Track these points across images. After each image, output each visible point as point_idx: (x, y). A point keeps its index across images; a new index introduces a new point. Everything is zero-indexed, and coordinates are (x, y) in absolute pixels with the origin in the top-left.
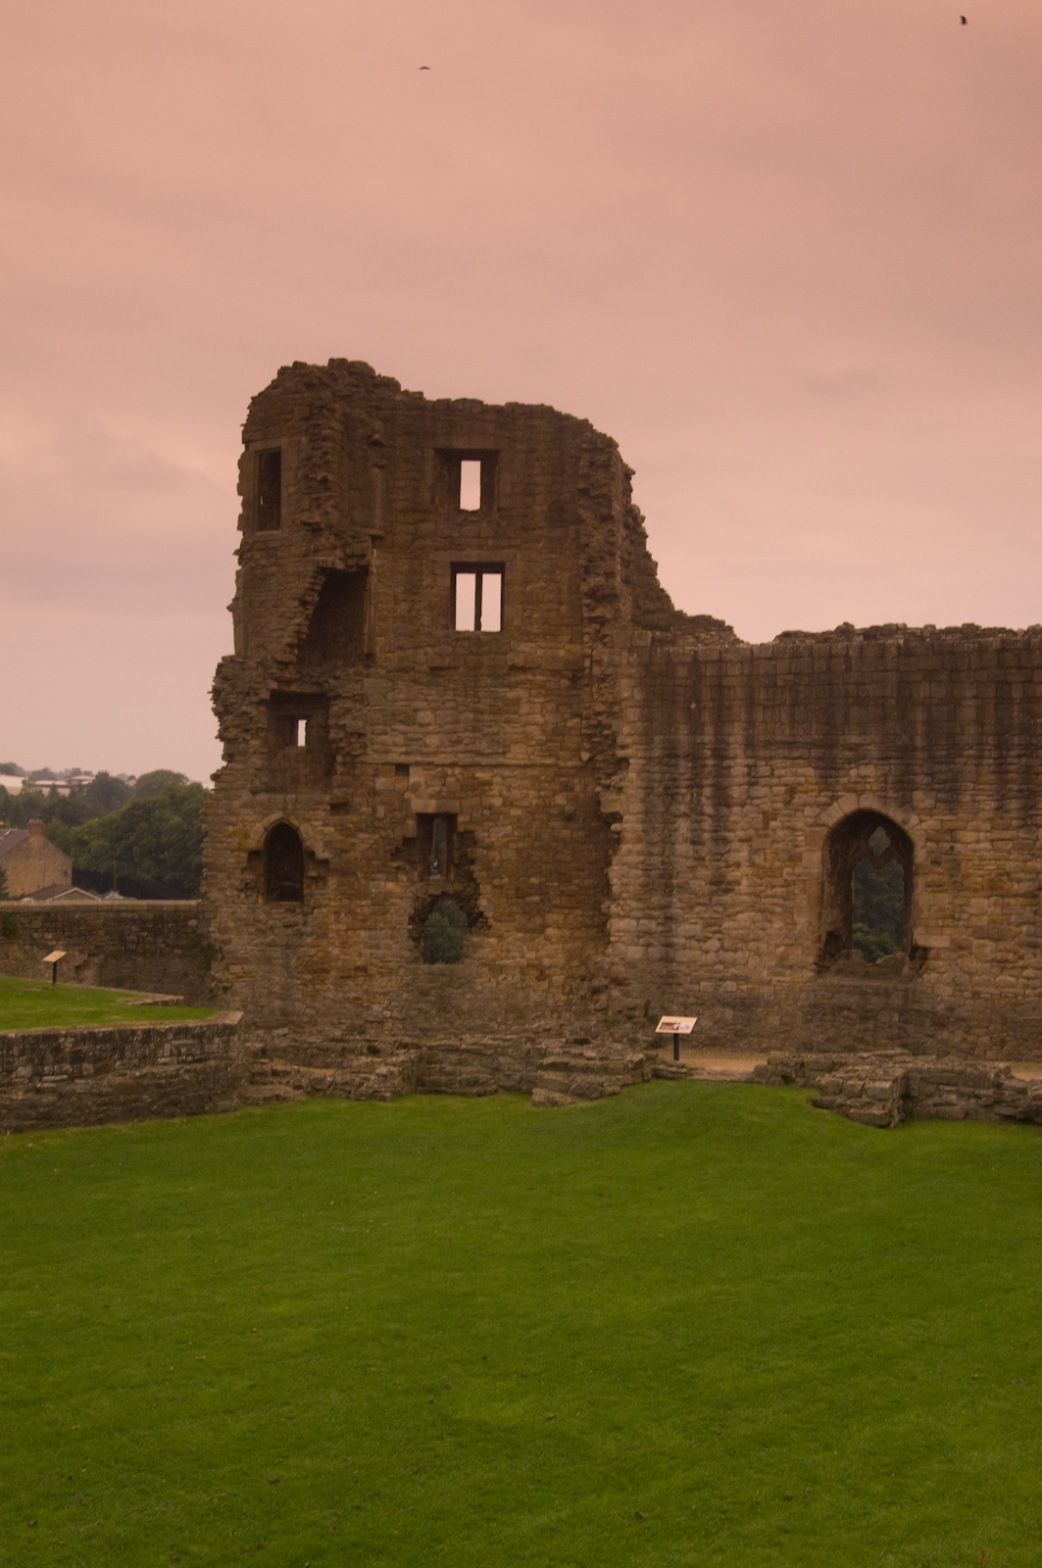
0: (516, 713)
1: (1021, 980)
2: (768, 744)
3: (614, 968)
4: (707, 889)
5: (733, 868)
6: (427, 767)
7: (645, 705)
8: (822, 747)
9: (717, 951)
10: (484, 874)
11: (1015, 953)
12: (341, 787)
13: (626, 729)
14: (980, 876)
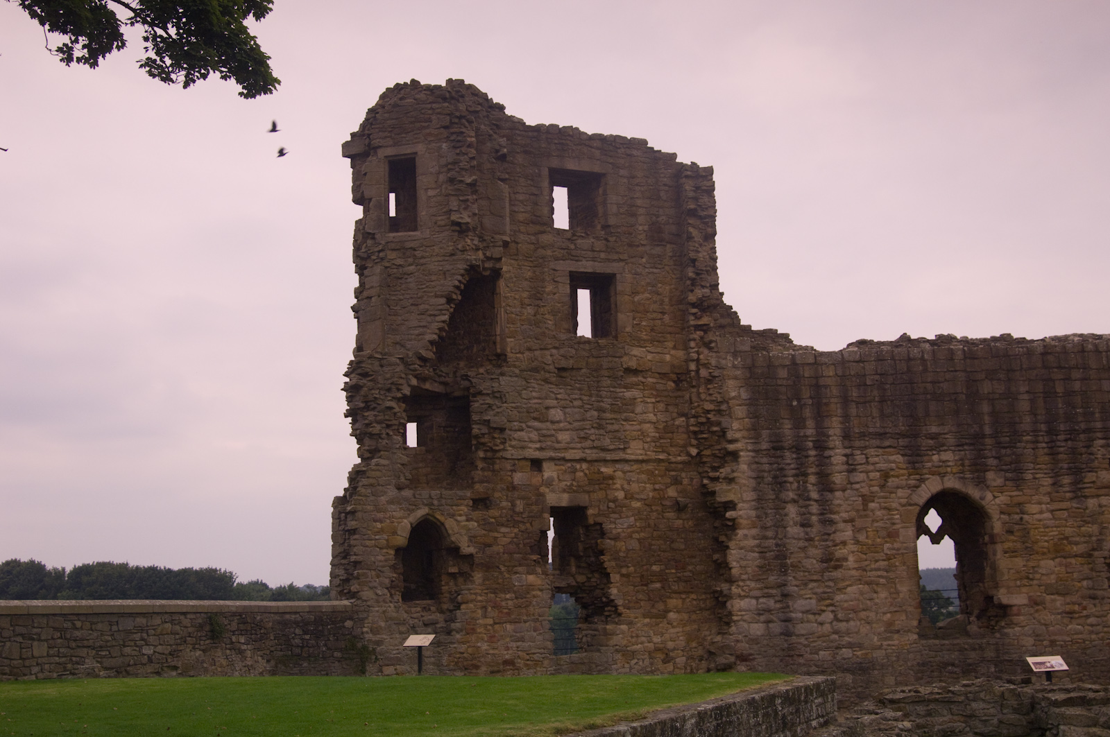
0: (633, 412)
1: (1086, 627)
2: (863, 435)
3: (739, 645)
4: (818, 566)
5: (841, 546)
6: (558, 462)
7: (752, 403)
8: (908, 437)
9: (831, 623)
10: (613, 563)
11: (1079, 604)
12: (482, 482)
13: (736, 425)
14: (1046, 541)
